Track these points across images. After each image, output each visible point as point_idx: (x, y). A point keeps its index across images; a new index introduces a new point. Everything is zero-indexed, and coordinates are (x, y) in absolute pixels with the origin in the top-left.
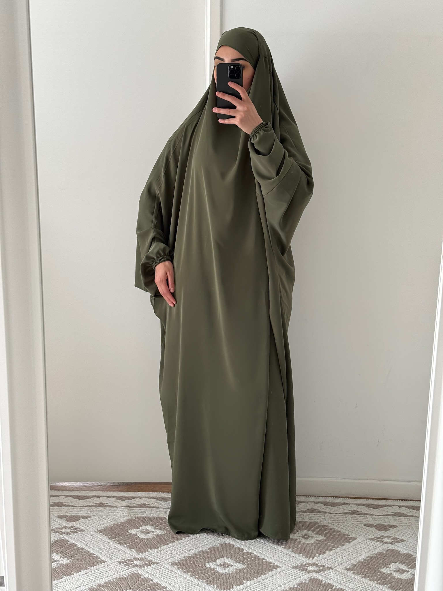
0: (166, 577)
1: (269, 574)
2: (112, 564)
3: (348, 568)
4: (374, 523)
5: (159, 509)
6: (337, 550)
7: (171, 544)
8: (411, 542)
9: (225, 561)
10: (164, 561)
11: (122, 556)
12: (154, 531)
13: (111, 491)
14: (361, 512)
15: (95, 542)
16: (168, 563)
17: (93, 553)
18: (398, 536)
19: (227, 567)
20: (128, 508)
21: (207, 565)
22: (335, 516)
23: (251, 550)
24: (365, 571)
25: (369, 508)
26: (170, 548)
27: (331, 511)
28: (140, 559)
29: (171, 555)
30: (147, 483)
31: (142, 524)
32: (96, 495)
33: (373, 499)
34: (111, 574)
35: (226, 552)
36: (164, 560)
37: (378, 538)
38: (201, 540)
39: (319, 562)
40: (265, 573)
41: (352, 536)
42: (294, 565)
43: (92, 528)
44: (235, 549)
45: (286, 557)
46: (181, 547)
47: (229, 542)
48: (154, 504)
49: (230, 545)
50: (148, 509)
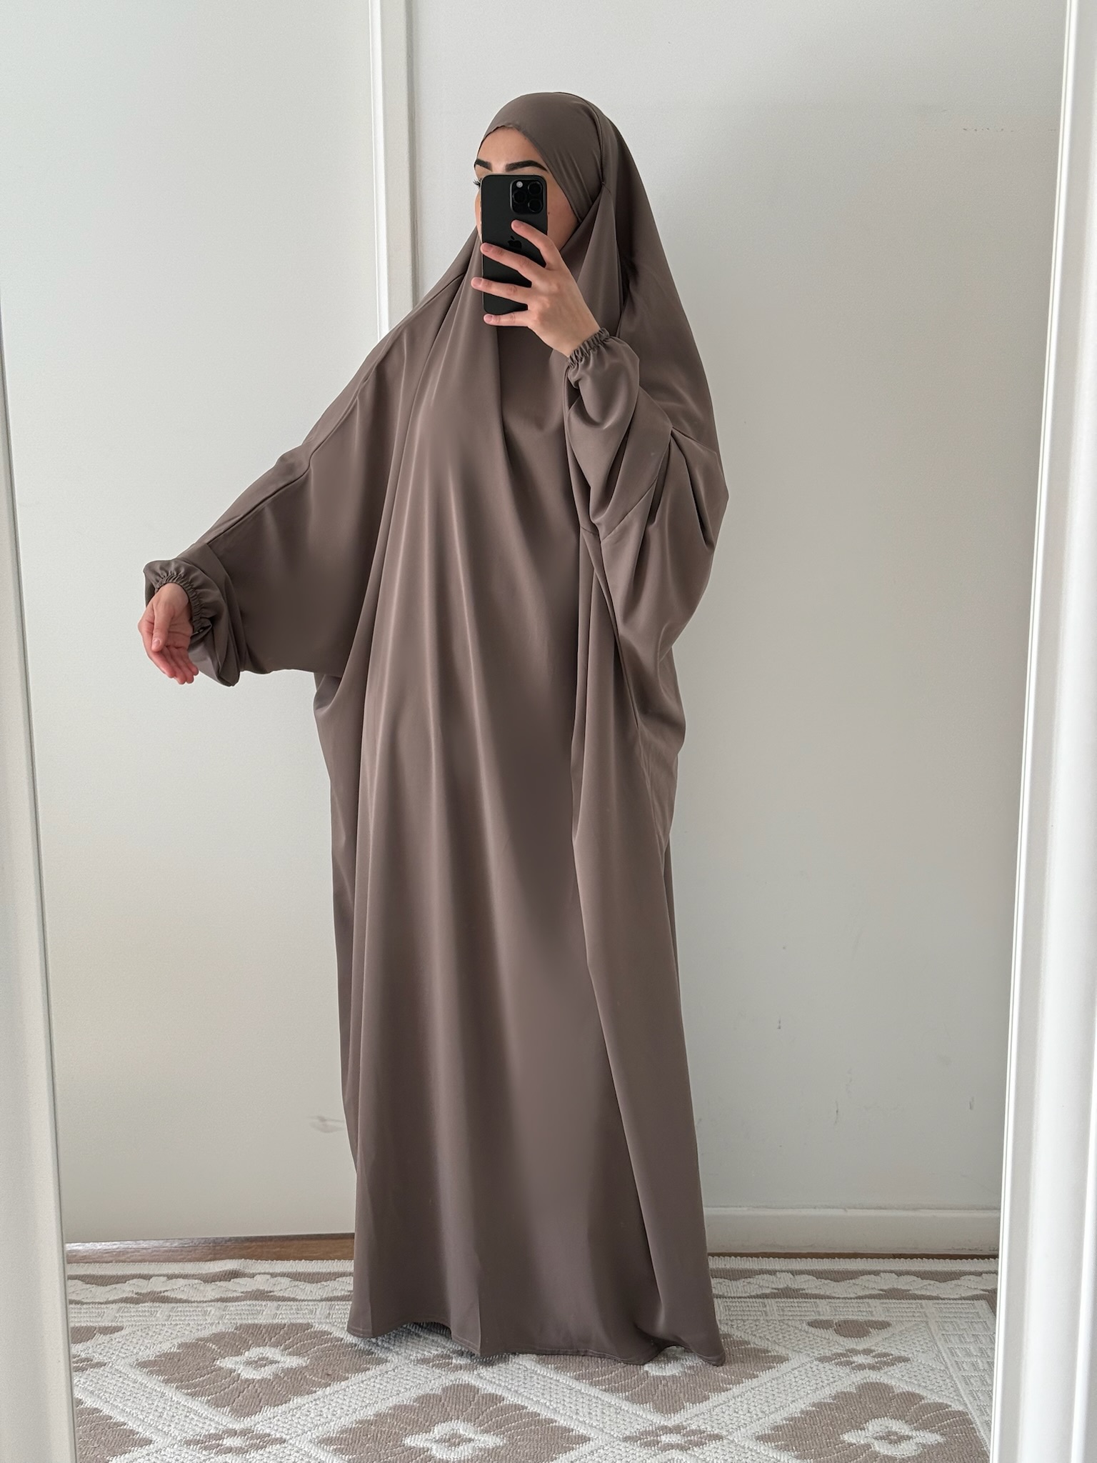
1: (563, 1458)
2: (168, 1449)
3: (762, 1436)
4: (832, 1318)
5: (297, 1303)
6: (736, 1390)
7: (320, 1393)
8: (923, 1363)
9: (453, 1430)
10: (299, 1436)
11: (196, 1425)
12: (279, 1360)
13: (178, 1262)
14: (804, 1292)
15: (129, 1394)
16: (311, 1441)
17: (122, 1420)
18: (890, 1349)
19: (459, 1445)
20: (219, 1304)
22: (737, 1304)
23: (520, 1398)
24: (802, 1443)
25: (823, 1280)
26: (318, 1402)
27: (727, 1292)
28: (240, 1432)
29: (318, 1418)
30: (265, 1237)
31: (250, 1342)
32: (140, 1274)
35: (457, 1406)
36: (300, 1432)
37: (842, 1355)
38: (396, 1378)
39: (690, 1422)
40: (554, 1455)
41: (776, 1354)
42: (628, 1433)
43: (124, 1358)
44: (481, 1398)
45: (608, 1413)
46: (345, 1398)
47: (467, 1382)
48: (286, 1289)
49: (468, 1387)
50: (269, 1303)
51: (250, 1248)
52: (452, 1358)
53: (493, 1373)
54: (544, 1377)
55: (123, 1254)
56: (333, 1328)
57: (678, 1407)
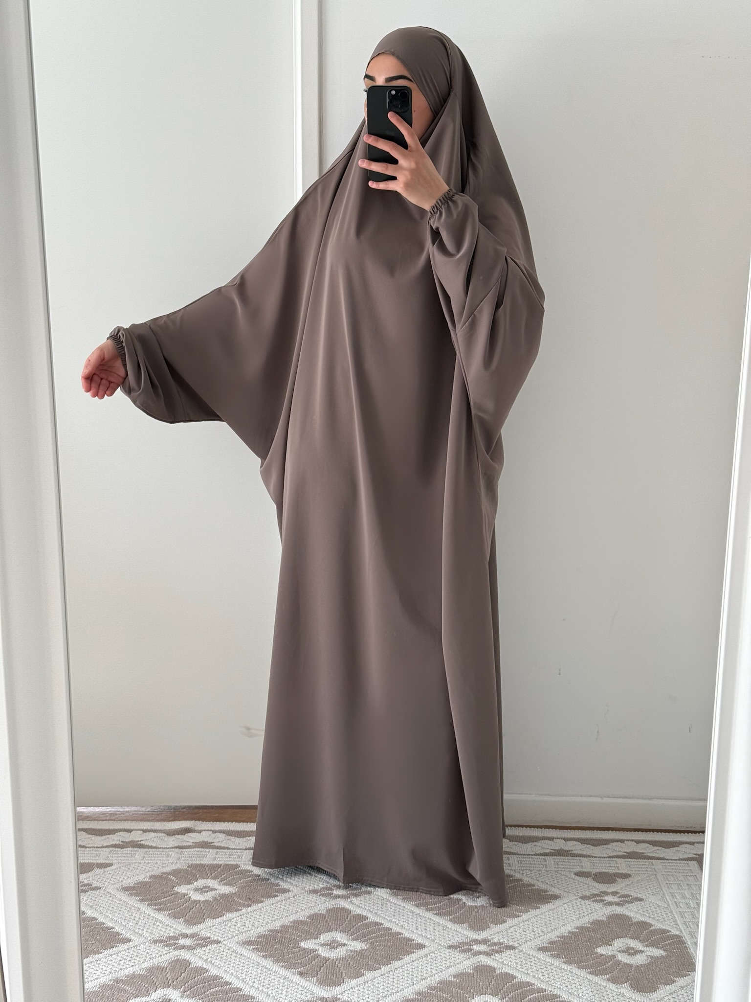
0: (232, 965)
1: (407, 959)
2: (142, 945)
3: (542, 947)
4: (591, 870)
5: (230, 851)
6: (525, 916)
7: (244, 911)
8: (653, 902)
9: (333, 938)
10: (230, 939)
11: (161, 930)
12: (217, 888)
13: (149, 821)
14: (572, 852)
15: (116, 908)
16: (237, 943)
17: (111, 925)
18: (630, 892)
19: (337, 948)
20: (177, 850)
22: (527, 859)
23: (379, 918)
24: (569, 953)
25: (585, 845)
26: (242, 917)
27: (520, 851)
28: (190, 935)
29: (243, 927)
30: (209, 806)
31: (198, 876)
32: (124, 829)
33: (592, 829)
34: (139, 961)
35: (336, 922)
36: (230, 936)
37: (597, 895)
38: (295, 902)
39: (493, 936)
40: (401, 956)
41: (552, 893)
42: (451, 943)
43: (113, 884)
44: (352, 917)
45: (437, 929)
46: (261, 914)
47: (343, 906)
48: (222, 841)
49: (344, 909)
50: (211, 850)
51: (198, 813)
52: (333, 890)
54: (395, 904)
55: (114, 816)
57: (485, 928)
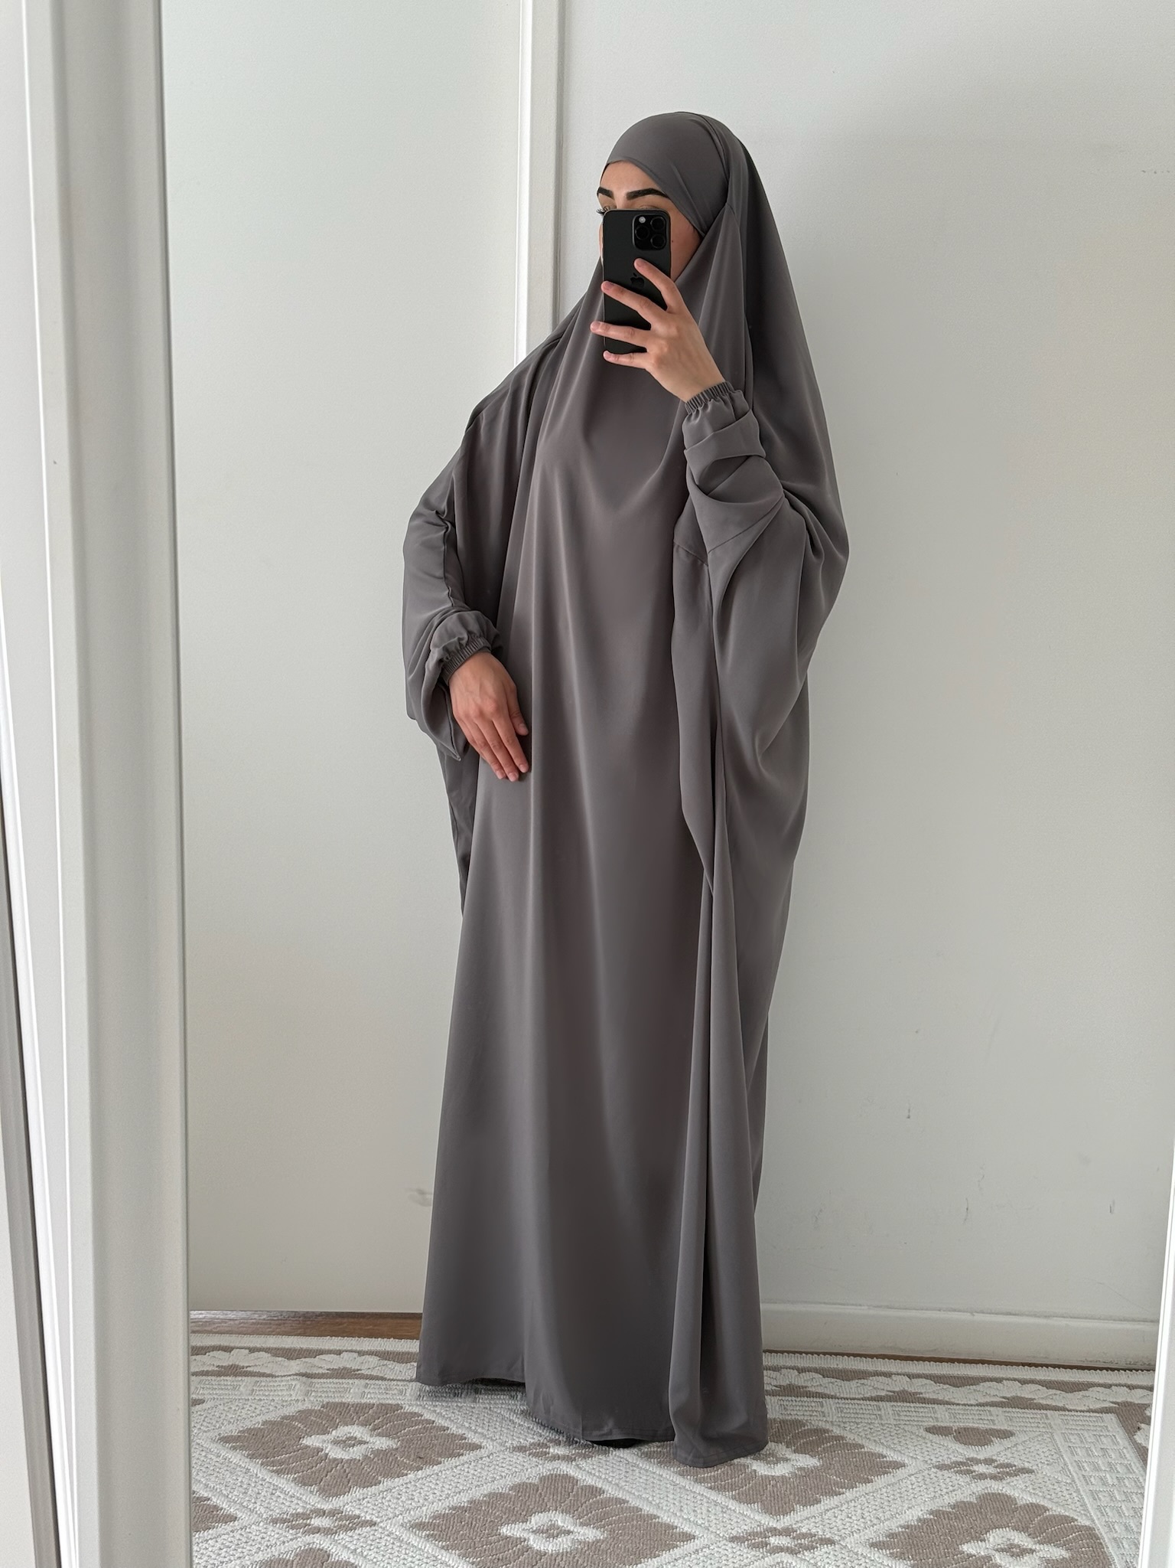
0: (395, 1559)
1: (666, 1556)
2: (253, 1526)
3: (876, 1543)
4: (951, 1425)
5: (386, 1382)
6: (849, 1494)
7: (411, 1476)
8: (1048, 1475)
9: (551, 1521)
10: (390, 1519)
11: (282, 1503)
12: (368, 1440)
13: (262, 1335)
14: (921, 1396)
15: (212, 1468)
16: (402, 1525)
17: (206, 1495)
18: (1012, 1459)
19: (557, 1536)
20: (304, 1379)
21: (505, 1531)
22: (850, 1406)
23: (621, 1492)
24: (919, 1552)
25: (941, 1385)
26: (409, 1486)
27: (840, 1392)
28: (329, 1512)
29: (410, 1502)
30: (356, 1313)
31: (337, 1421)
32: (220, 1346)
33: (952, 1361)
34: (250, 1550)
35: (555, 1497)
36: (391, 1515)
37: (962, 1463)
38: (491, 1465)
39: (800, 1524)
40: (657, 1552)
41: (891, 1459)
42: (734, 1533)
43: (205, 1432)
44: (580, 1490)
45: (713, 1512)
46: (438, 1482)
47: (565, 1473)
48: (374, 1368)
49: (567, 1478)
50: (356, 1381)
51: (341, 1324)
52: (550, 1447)
53: (593, 1465)
54: (647, 1471)
55: (209, 1325)
56: (424, 1411)
57: (788, 1510)
